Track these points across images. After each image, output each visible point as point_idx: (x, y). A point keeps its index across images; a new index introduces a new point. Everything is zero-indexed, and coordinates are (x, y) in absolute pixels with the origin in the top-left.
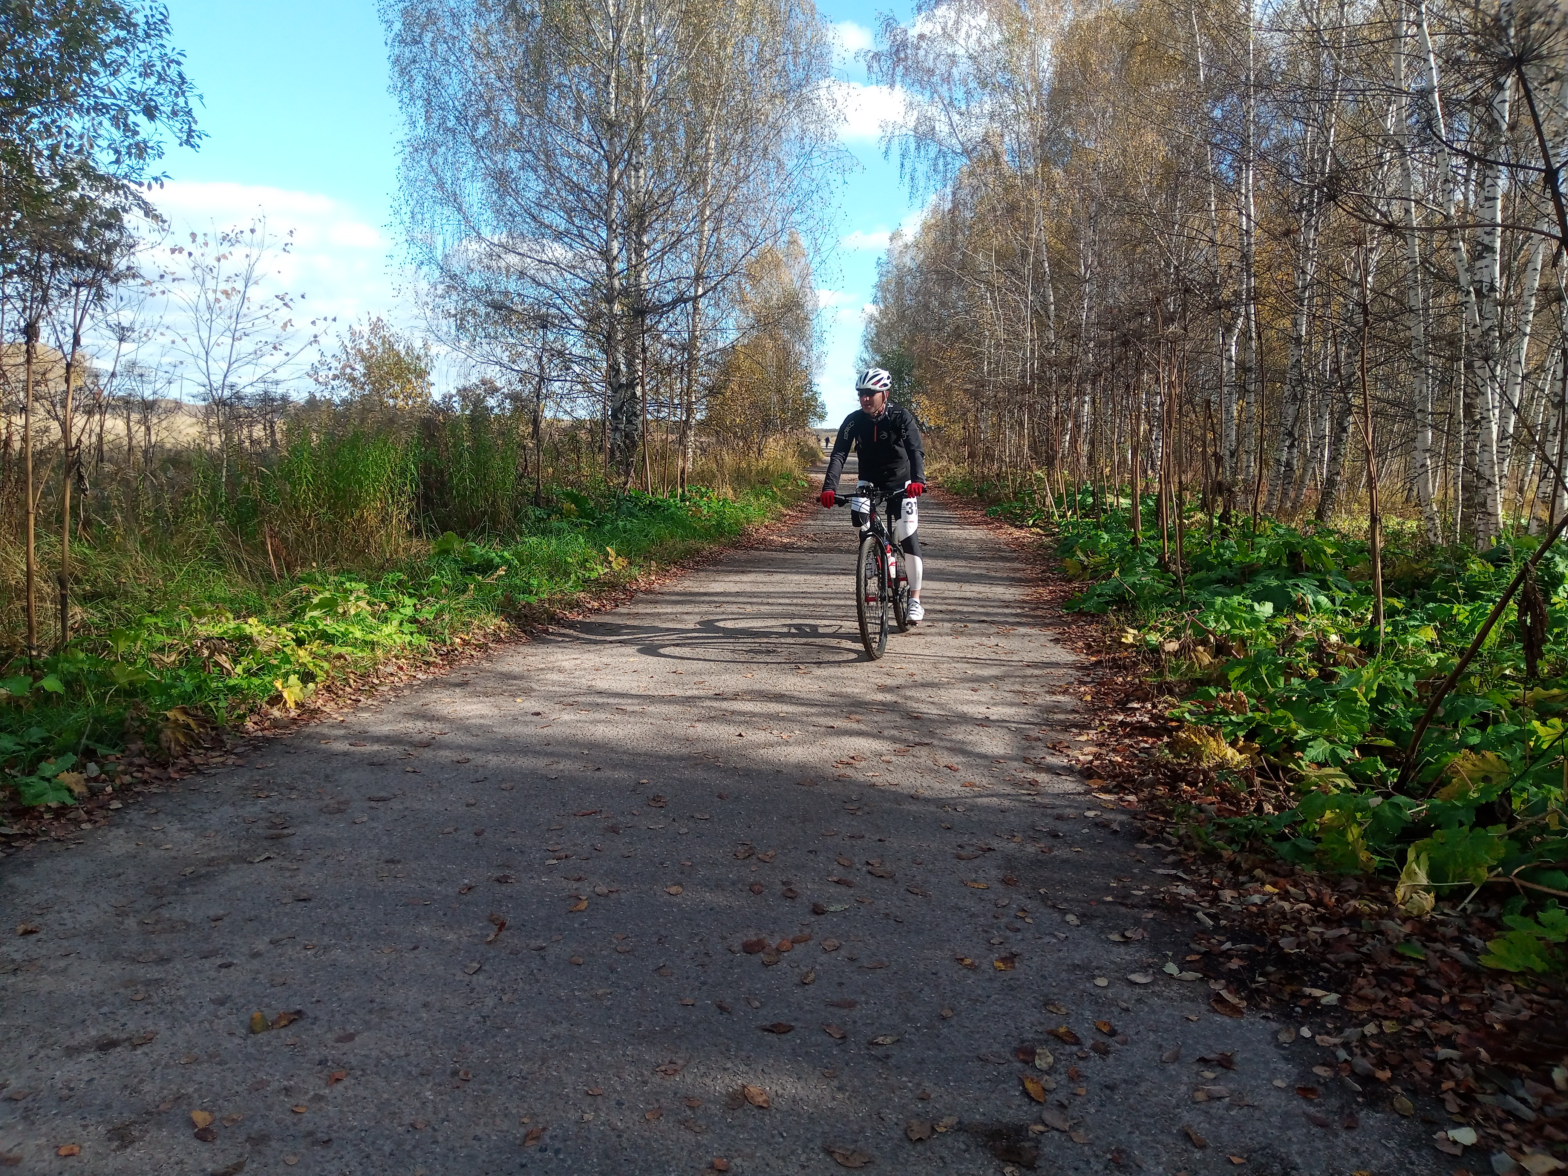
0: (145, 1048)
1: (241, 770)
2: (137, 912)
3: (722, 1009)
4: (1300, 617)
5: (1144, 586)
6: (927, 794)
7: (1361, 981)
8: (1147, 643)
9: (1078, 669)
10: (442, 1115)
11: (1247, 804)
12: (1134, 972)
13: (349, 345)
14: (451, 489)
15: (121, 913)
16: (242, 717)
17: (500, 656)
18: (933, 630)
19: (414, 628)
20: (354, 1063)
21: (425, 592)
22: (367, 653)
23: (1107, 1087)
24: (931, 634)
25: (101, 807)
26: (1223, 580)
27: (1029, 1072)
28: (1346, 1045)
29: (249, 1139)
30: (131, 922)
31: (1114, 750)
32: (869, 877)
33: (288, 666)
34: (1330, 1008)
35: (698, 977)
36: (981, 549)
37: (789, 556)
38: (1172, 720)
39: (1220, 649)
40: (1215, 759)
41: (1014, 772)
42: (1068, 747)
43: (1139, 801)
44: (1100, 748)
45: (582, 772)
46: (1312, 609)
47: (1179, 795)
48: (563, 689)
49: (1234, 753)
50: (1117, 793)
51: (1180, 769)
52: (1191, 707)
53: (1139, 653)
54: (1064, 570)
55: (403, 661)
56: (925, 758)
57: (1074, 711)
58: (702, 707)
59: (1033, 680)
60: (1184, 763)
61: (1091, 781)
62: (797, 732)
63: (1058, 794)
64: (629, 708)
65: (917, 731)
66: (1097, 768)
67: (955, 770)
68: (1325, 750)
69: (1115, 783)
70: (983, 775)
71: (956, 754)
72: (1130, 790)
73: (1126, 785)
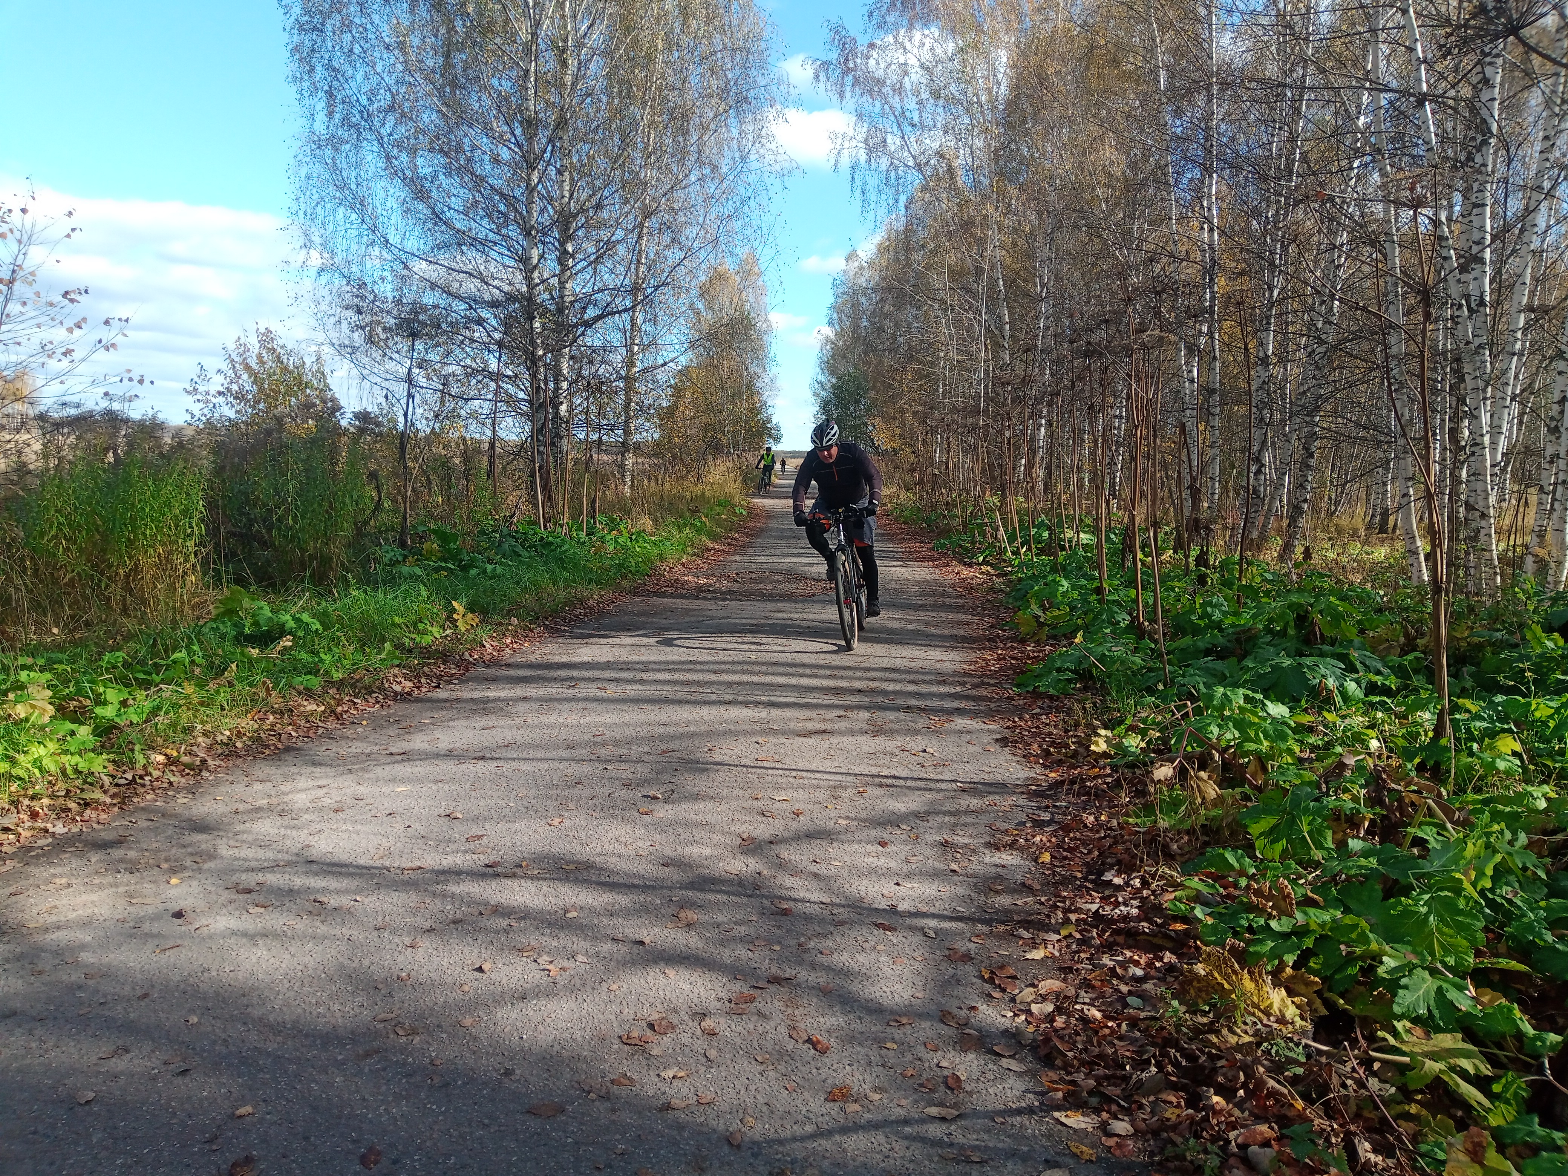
4: (1330, 717)
5: (1113, 659)
8: (1126, 751)
9: (1032, 795)
13: (237, 359)
21: (157, 679)
36: (922, 594)
38: (1176, 919)
39: (1230, 773)
40: (1253, 1014)
41: (921, 1051)
42: (1014, 977)
43: (1137, 1133)
44: (1065, 980)
45: (154, 1079)
46: (1338, 699)
47: (1206, 1119)
48: (261, 854)
49: (1282, 1000)
50: (1097, 1111)
51: (1203, 1052)
52: (1201, 887)
53: (1115, 768)
54: (1016, 626)
55: (46, 801)
56: (777, 1018)
57: (1025, 888)
58: (453, 895)
59: (969, 820)
60: (1204, 1025)
61: (1050, 1074)
62: (580, 958)
63: (991, 1115)
64: (333, 901)
65: (777, 948)
66: (1061, 1038)
67: (823, 1052)
68: (1427, 992)
69: (1092, 1082)
70: (869, 1063)
71: (831, 1007)
72: (1119, 1105)
73: (1112, 1091)
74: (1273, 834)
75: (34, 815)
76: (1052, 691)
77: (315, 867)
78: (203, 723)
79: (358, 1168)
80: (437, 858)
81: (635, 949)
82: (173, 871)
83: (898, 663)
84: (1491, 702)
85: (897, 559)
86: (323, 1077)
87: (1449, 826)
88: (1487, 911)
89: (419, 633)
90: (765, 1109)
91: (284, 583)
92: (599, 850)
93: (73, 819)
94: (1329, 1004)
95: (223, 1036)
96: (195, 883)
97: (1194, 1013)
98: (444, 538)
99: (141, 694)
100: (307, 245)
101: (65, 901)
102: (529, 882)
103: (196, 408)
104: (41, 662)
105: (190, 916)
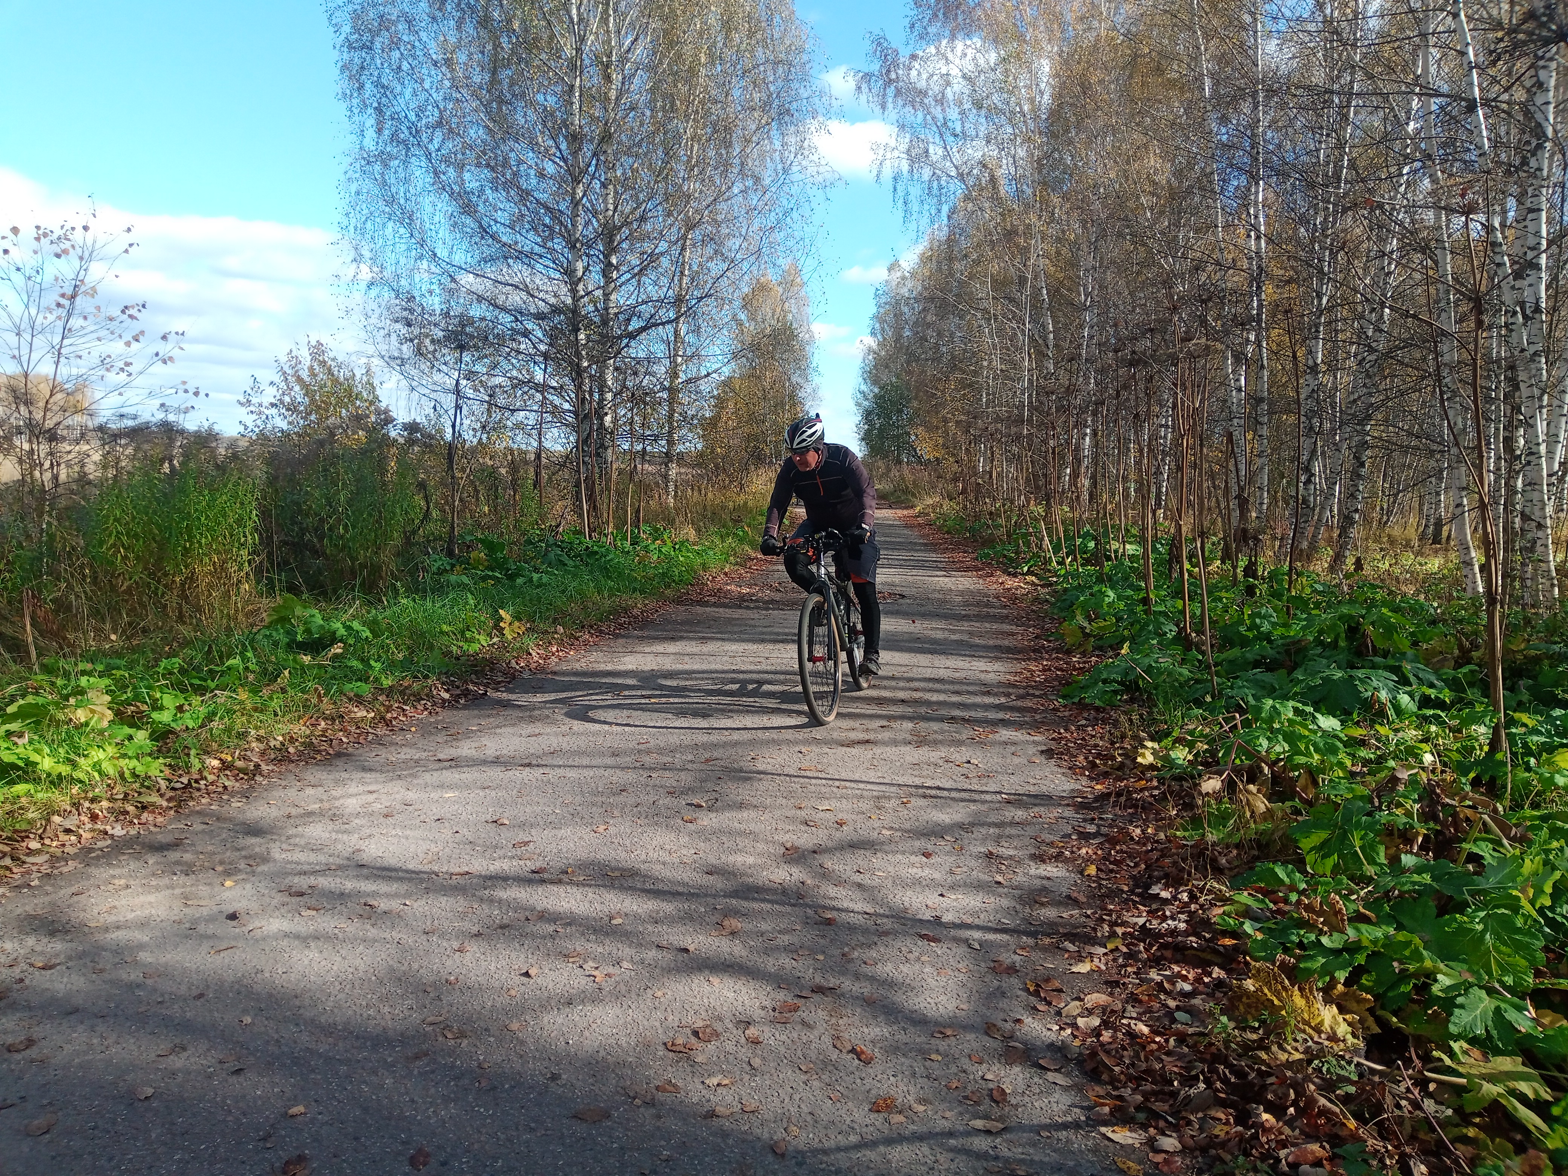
4: (1383, 730)
5: (1161, 672)
8: (1173, 764)
9: (1078, 807)
13: (289, 371)
31: (1134, 1002)
38: (1225, 933)
39: (1280, 787)
40: (1304, 1031)
41: (965, 1063)
42: (1060, 991)
43: (1185, 1150)
44: (1111, 994)
45: (210, 1077)
46: (1391, 713)
47: (1255, 1136)
48: (312, 857)
49: (1334, 1017)
50: (1144, 1127)
51: (1252, 1069)
52: (1250, 901)
53: (1161, 780)
54: (1062, 637)
55: (105, 804)
56: (821, 1028)
57: (1071, 901)
58: (500, 901)
59: (1013, 831)
60: (1254, 1041)
61: (1097, 1088)
62: (625, 964)
63: (1037, 1129)
64: (383, 905)
65: (821, 957)
66: (1108, 1052)
67: (867, 1062)
68: (1484, 1013)
69: (1139, 1098)
70: (914, 1074)
71: (875, 1017)
72: (1167, 1121)
73: (1160, 1106)
74: (1324, 849)
75: (94, 818)
76: (1098, 703)
77: (365, 871)
78: (257, 728)
79: (407, 1169)
80: (485, 863)
81: (681, 957)
82: (228, 874)
83: (942, 673)
84: (1549, 716)
85: (940, 569)
86: (373, 1078)
87: (1505, 842)
88: (1547, 930)
89: (466, 640)
90: (809, 1118)
91: (335, 591)
92: (643, 857)
93: (131, 822)
94: (1381, 1022)
95: (276, 1036)
96: (248, 886)
97: (1244, 1029)
98: (491, 547)
99: (196, 700)
100: (358, 259)
101: (123, 902)
102: (575, 889)
103: (249, 420)
104: (100, 668)
105: (244, 918)
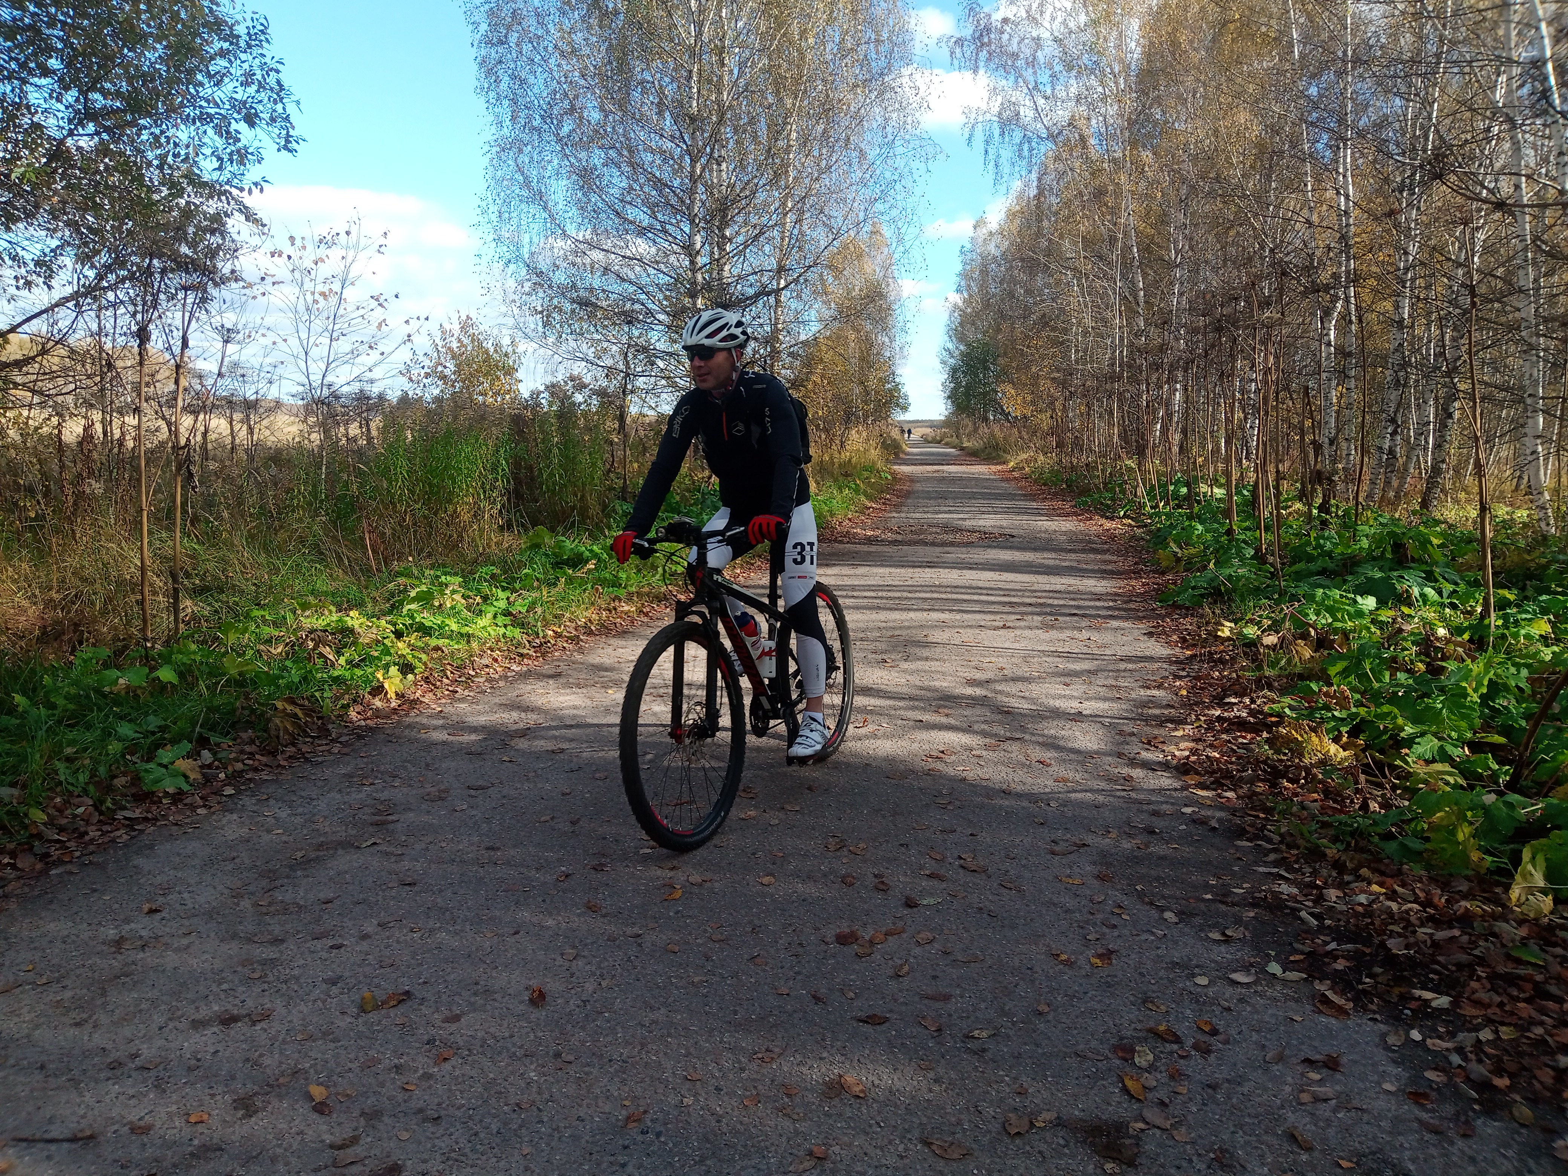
0: (263, 1025)
1: (347, 758)
2: (252, 894)
3: (817, 999)
4: (1406, 610)
5: (1239, 578)
6: (1019, 788)
7: (1474, 984)
8: (1245, 637)
9: (1171, 663)
10: (546, 1096)
11: (1352, 802)
12: (1235, 971)
13: (440, 344)
14: (541, 484)
15: (237, 895)
16: (346, 707)
17: (591, 649)
18: (1022, 624)
19: (507, 620)
20: (461, 1043)
21: (517, 585)
22: (462, 646)
23: (1209, 1086)
24: (1020, 628)
25: (215, 793)
26: (1323, 572)
27: (1128, 1069)
28: (1460, 1050)
29: (363, 1114)
30: (245, 904)
31: (1211, 746)
32: (961, 871)
33: (388, 658)
34: (1440, 1011)
35: (792, 967)
36: (1071, 541)
37: (873, 549)
39: (1322, 643)
40: (1317, 756)
41: (1107, 767)
42: (1163, 742)
43: (1239, 797)
44: (1196, 743)
46: (1417, 600)
47: (1280, 792)
49: (1337, 749)
50: (1216, 789)
52: (1292, 701)
53: (1236, 646)
54: (1158, 562)
56: (1016, 752)
59: (1126, 674)
60: (1284, 759)
61: (1187, 777)
63: (1153, 790)
65: (1007, 726)
66: (1194, 764)
67: (1048, 765)
68: (1433, 747)
69: (1213, 779)
70: (1077, 770)
71: (1049, 749)
72: (1228, 787)
73: (1224, 782)
74: (1345, 673)
76: (1188, 604)
81: (918, 723)
85: (1043, 515)
90: (1020, 783)
97: (1279, 754)
103: (410, 389)
